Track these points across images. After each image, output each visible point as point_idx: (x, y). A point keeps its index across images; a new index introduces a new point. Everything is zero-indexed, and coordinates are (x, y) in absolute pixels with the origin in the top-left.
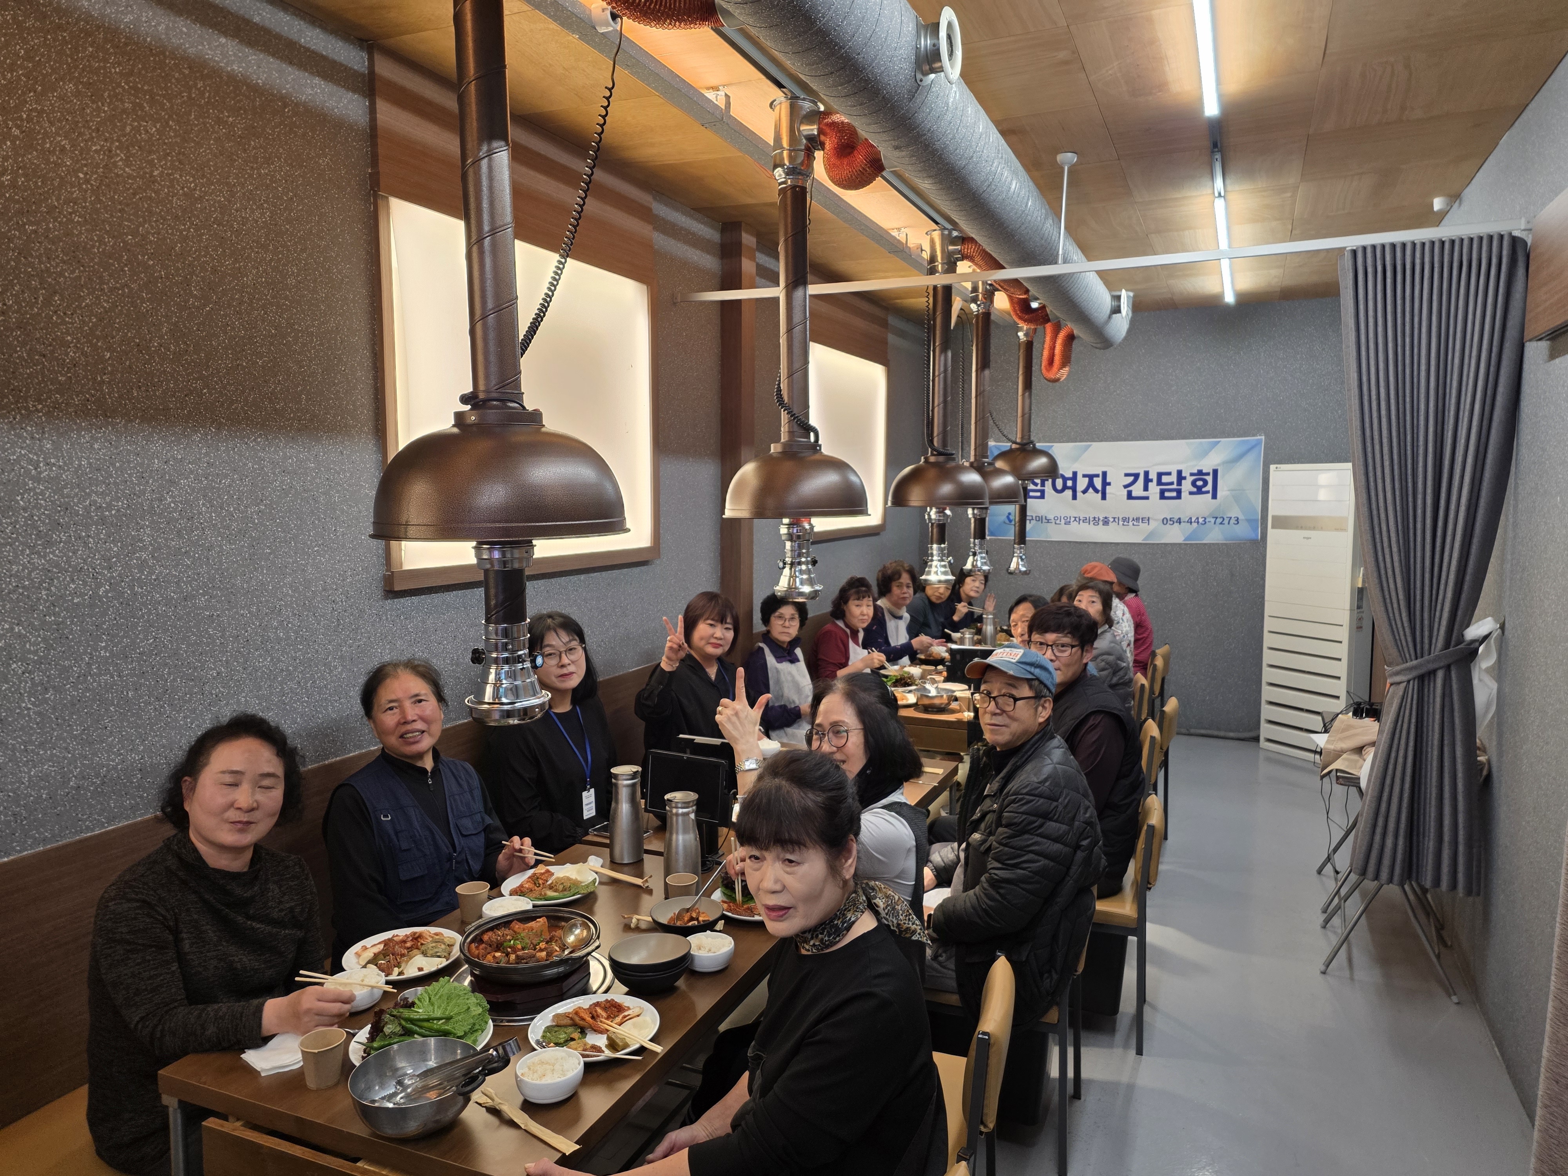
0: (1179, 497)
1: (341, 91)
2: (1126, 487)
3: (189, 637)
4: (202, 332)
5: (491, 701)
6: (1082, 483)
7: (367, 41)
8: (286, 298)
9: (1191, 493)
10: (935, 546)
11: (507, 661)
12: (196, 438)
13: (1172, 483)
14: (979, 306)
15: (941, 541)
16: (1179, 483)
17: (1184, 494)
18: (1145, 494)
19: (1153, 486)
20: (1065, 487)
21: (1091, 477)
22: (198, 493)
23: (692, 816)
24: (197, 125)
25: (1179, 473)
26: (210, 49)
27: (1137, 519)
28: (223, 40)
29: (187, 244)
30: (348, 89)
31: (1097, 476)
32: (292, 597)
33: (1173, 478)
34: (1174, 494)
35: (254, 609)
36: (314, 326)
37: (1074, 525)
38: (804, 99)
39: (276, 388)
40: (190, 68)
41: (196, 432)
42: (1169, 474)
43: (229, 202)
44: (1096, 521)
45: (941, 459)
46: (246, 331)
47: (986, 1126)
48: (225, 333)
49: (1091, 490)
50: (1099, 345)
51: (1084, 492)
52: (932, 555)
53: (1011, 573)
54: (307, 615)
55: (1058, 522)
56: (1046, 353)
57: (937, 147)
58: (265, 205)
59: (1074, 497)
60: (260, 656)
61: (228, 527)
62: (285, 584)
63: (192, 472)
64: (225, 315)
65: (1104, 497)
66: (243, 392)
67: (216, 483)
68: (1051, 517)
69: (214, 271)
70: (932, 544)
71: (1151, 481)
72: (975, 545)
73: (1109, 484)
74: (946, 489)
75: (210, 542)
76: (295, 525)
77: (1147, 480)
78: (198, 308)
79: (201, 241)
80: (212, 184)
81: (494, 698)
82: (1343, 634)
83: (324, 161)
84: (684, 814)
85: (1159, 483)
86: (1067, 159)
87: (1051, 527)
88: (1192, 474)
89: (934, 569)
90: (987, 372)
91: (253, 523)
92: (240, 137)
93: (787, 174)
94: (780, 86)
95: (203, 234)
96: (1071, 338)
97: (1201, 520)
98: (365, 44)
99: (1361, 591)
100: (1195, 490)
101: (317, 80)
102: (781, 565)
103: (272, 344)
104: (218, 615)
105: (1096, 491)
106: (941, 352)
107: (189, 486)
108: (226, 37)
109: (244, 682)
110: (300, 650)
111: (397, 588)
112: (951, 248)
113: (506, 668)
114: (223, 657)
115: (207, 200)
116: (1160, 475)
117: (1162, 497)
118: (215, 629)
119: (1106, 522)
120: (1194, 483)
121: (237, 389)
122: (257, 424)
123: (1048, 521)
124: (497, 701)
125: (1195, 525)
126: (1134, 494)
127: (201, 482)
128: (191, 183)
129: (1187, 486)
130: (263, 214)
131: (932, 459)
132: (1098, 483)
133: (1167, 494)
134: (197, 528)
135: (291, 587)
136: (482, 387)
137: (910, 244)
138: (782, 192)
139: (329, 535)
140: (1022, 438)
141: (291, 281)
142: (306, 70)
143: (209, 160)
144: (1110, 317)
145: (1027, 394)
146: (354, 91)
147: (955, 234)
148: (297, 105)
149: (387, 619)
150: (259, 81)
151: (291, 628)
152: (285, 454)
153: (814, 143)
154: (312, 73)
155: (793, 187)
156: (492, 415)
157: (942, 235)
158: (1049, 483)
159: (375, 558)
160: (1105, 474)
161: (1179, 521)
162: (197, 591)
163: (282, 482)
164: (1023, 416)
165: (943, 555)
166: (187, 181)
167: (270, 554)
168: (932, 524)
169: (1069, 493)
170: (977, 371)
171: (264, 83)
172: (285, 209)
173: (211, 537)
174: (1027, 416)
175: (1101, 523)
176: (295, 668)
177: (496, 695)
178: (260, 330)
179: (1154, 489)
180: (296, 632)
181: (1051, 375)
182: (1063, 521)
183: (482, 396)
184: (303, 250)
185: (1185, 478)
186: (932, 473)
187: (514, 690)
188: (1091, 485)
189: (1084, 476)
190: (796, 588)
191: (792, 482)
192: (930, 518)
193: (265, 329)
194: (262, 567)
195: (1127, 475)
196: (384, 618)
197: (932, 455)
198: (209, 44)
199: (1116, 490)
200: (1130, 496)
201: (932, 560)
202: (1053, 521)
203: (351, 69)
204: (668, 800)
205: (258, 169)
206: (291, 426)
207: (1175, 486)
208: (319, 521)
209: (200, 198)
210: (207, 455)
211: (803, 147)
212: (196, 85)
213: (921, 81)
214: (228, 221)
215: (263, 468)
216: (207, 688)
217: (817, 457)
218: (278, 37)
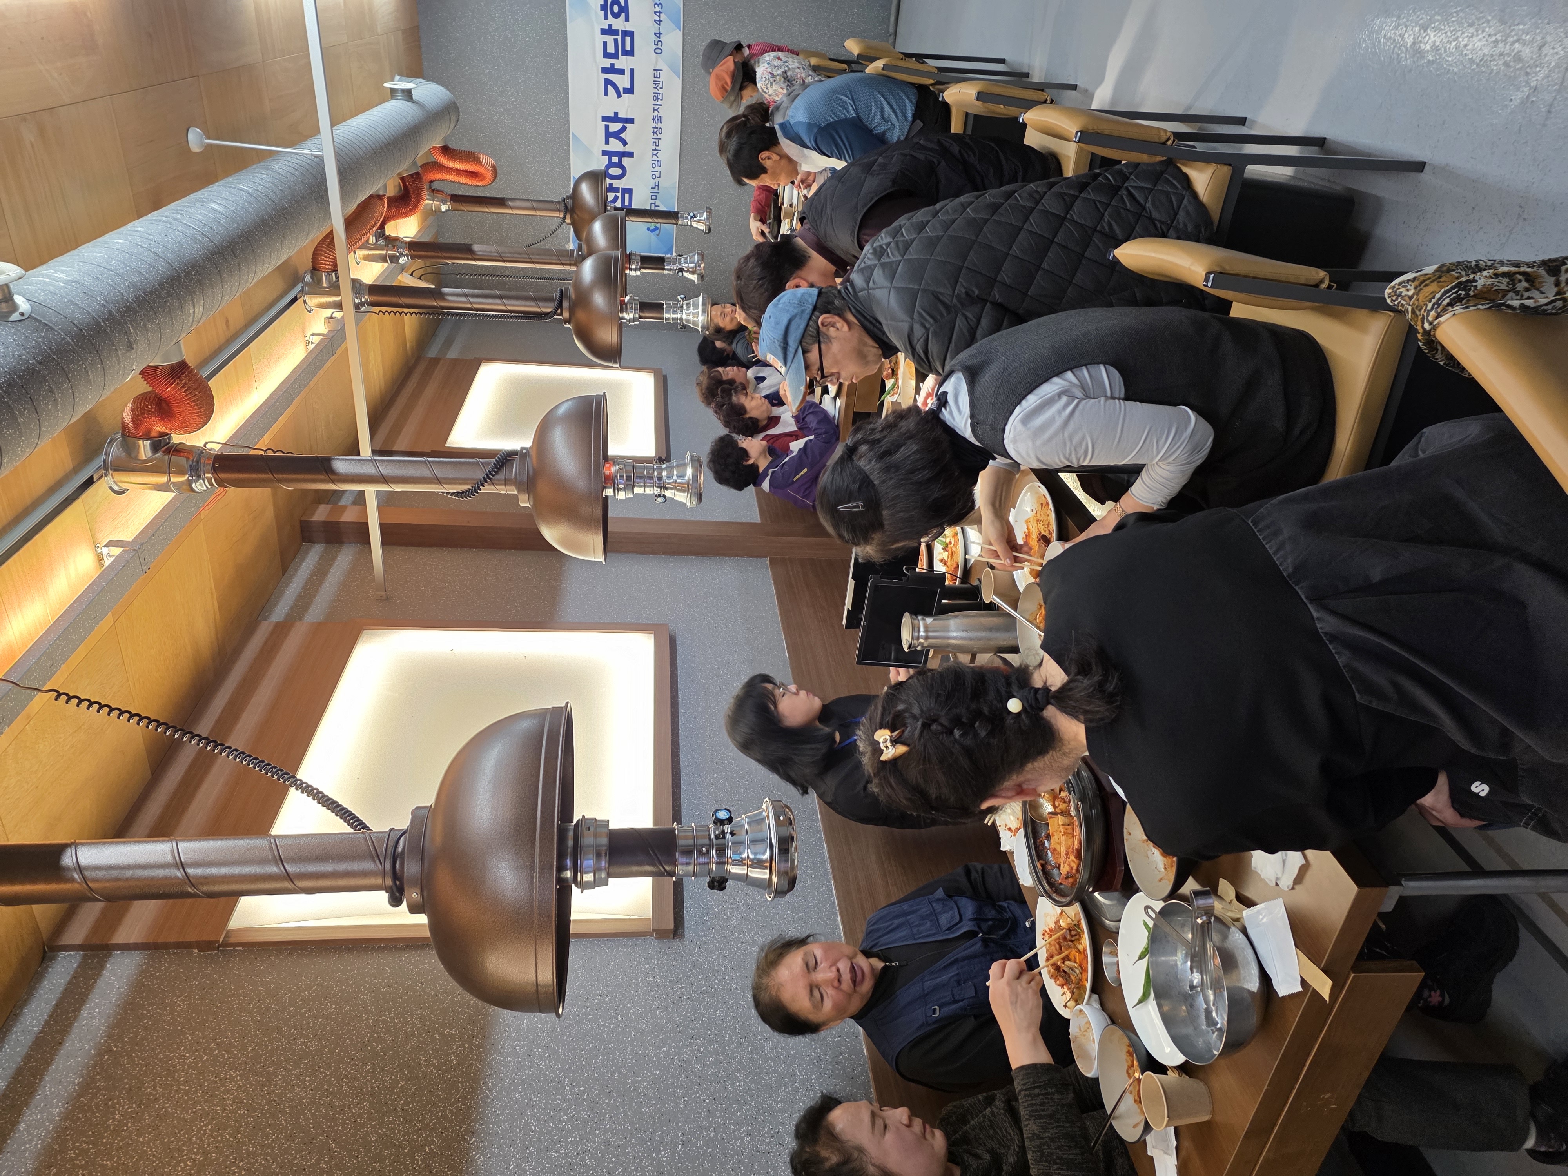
0: (631, 34)
1: (101, 983)
2: (619, 96)
6: (615, 145)
7: (45, 952)
9: (627, 20)
10: (666, 316)
11: (721, 851)
13: (616, 41)
14: (401, 255)
15: (659, 308)
16: (616, 32)
17: (628, 27)
18: (627, 73)
19: (619, 63)
20: (620, 165)
21: (609, 135)
23: (929, 620)
24: (119, 1158)
25: (604, 32)
26: (31, 1141)
27: (655, 83)
28: (22, 1126)
30: (99, 975)
31: (607, 127)
33: (610, 39)
34: (628, 39)
37: (661, 156)
38: (107, 454)
40: (50, 1167)
42: (605, 44)
44: (657, 131)
45: (565, 304)
47: (1321, 282)
49: (622, 135)
50: (454, 118)
51: (625, 143)
52: (675, 319)
53: (710, 230)
55: (657, 174)
56: (464, 180)
59: (630, 155)
65: (631, 121)
68: (652, 183)
70: (662, 318)
71: (612, 65)
72: (671, 269)
73: (616, 114)
74: (599, 299)
77: (612, 70)
81: (766, 868)
83: (179, 1005)
85: (615, 56)
86: (195, 139)
87: (663, 183)
88: (606, 18)
89: (691, 318)
90: (476, 248)
92: (139, 1106)
93: (199, 477)
94: (89, 482)
96: (446, 150)
97: (658, 9)
98: (49, 954)
100: (623, 14)
101: (84, 1013)
102: (660, 500)
105: (624, 129)
106: (445, 300)
108: (18, 1122)
111: (671, 926)
112: (325, 285)
113: (729, 852)
116: (606, 55)
117: (630, 53)
119: (659, 120)
120: (616, 16)
123: (657, 185)
124: (768, 864)
125: (663, 17)
126: (628, 86)
129: (619, 24)
131: (566, 315)
132: (615, 127)
133: (628, 48)
136: (379, 881)
137: (325, 331)
138: (220, 483)
140: (559, 211)
142: (70, 1025)
144: (416, 103)
145: (510, 203)
146: (102, 967)
147: (308, 278)
148: (110, 1036)
149: (705, 936)
150: (76, 1081)
152: (509, 1055)
153: (160, 444)
154: (75, 1018)
156: (411, 869)
157: (309, 293)
158: (616, 184)
159: (637, 950)
160: (605, 119)
161: (658, 34)
163: (541, 1058)
164: (534, 209)
165: (675, 306)
167: (620, 1073)
168: (640, 317)
169: (626, 161)
170: (475, 260)
171: (81, 1076)
174: (535, 205)
175: (659, 125)
177: (760, 865)
179: (622, 62)
181: (489, 175)
182: (657, 169)
183: (389, 882)
185: (610, 26)
186: (581, 315)
187: (755, 843)
188: (617, 135)
189: (607, 142)
190: (688, 483)
191: (560, 484)
192: (634, 320)
195: (606, 94)
196: (704, 939)
197: (561, 314)
198: (25, 1143)
199: (624, 106)
200: (630, 91)
201: (681, 319)
202: (657, 179)
203: (76, 972)
204: (909, 648)
207: (619, 38)
211: (166, 457)
212: (72, 1160)
213: (22, 314)
217: (533, 454)
218: (28, 1058)
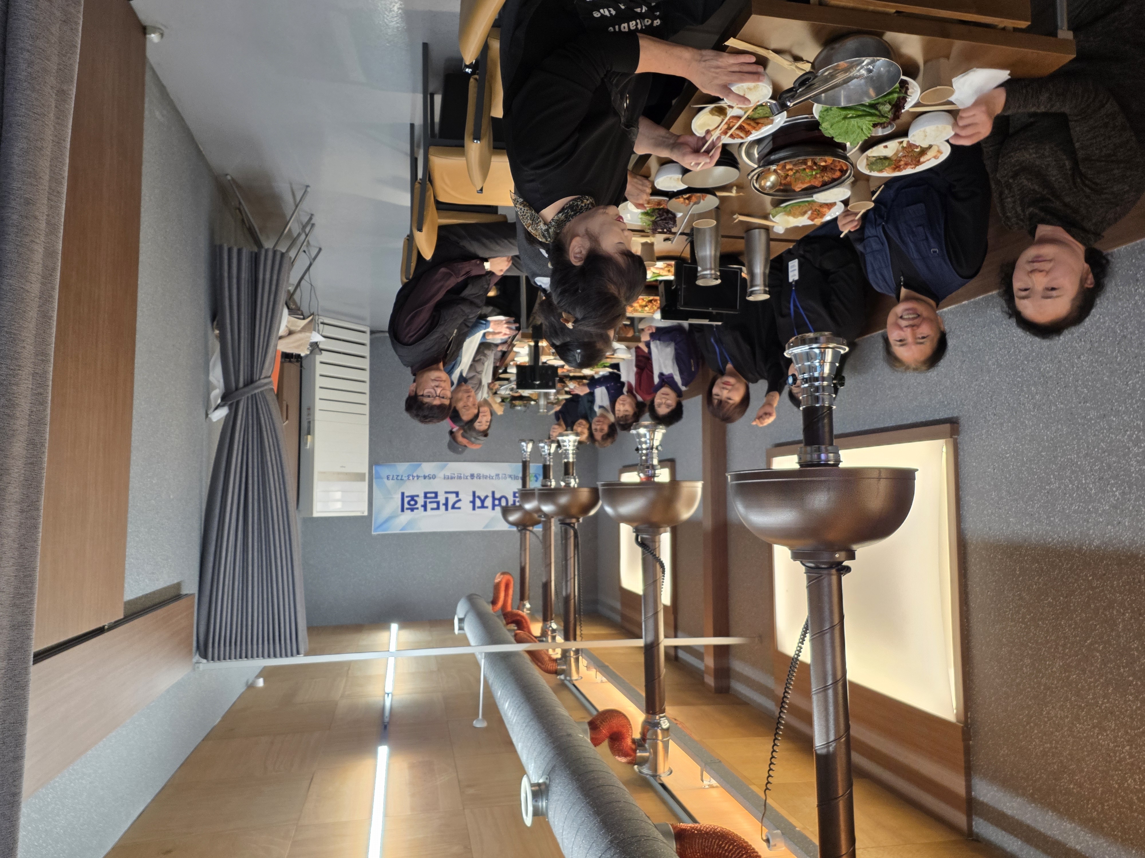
0: (426, 494)
1: (991, 803)
2: (460, 500)
3: (1102, 386)
4: (1093, 624)
5: (827, 350)
6: (488, 502)
7: (973, 840)
8: (1031, 648)
9: (418, 496)
10: (571, 460)
11: (817, 379)
12: (1096, 543)
13: (430, 502)
14: (551, 626)
15: (567, 464)
16: (425, 503)
17: (422, 495)
18: (449, 495)
19: (442, 501)
20: (500, 500)
21: (483, 507)
22: (1095, 499)
23: (699, 269)
24: (1097, 783)
25: (425, 510)
26: (1087, 841)
27: (452, 478)
28: (1078, 847)
29: (1104, 691)
30: (987, 805)
31: (479, 508)
32: (1025, 418)
33: (429, 506)
34: (429, 495)
35: (1053, 408)
36: (1011, 626)
37: (493, 474)
38: (647, 774)
39: (1038, 579)
40: (1102, 828)
41: (1097, 547)
42: (432, 509)
43: (1073, 724)
44: (479, 477)
45: (568, 521)
46: (1060, 624)
47: (476, 79)
48: (1076, 623)
49: (483, 498)
50: (475, 597)
51: (487, 497)
52: (573, 454)
53: (531, 440)
54: (1014, 404)
55: (504, 476)
56: (511, 592)
57: (545, 734)
58: (1046, 719)
59: (493, 493)
60: (1048, 372)
61: (1073, 472)
62: (1031, 428)
63: (1101, 515)
64: (1075, 636)
65: (474, 493)
66: (1063, 576)
67: (1082, 507)
68: (509, 479)
69: (1084, 671)
70: (574, 462)
71: (444, 504)
72: (550, 461)
73: (471, 502)
74: (563, 500)
75: (1086, 460)
76: (1023, 473)
77: (446, 504)
78: (1096, 643)
79: (1094, 694)
80: (1085, 738)
81: (825, 352)
82: (319, 405)
83: (1004, 751)
84: (706, 270)
85: (438, 503)
86: (480, 723)
87: (509, 472)
88: (417, 509)
89: (571, 444)
90: (544, 580)
91: (1054, 475)
92: (1066, 773)
93: (659, 723)
94: (663, 786)
95: (1092, 699)
96: (494, 602)
97: (411, 478)
98: (974, 838)
99: (309, 433)
100: (415, 498)
101: (1009, 812)
102: (660, 448)
103: (1042, 614)
104: (1080, 403)
105: (479, 497)
106: (570, 594)
107: (1102, 504)
108: (1076, 850)
109: (1060, 351)
110: (1019, 377)
111: (948, 426)
112: (564, 667)
113: (816, 374)
114: (1076, 371)
115: (1089, 725)
116: (438, 508)
117: (436, 494)
118: (1083, 392)
119: (472, 476)
120: (416, 503)
121: (1067, 579)
122: (1052, 552)
123: (510, 476)
124: (822, 350)
125: (415, 474)
126: (454, 495)
127: (1093, 507)
128: (1101, 739)
129: (421, 501)
130: (1048, 713)
131: (574, 520)
132: (478, 503)
133: (433, 495)
134: (1096, 471)
135: (1026, 426)
136: (834, 578)
137: (595, 670)
138: (663, 711)
139: (999, 466)
140: (525, 534)
141: (1027, 661)
142: (1017, 821)
143: (1088, 756)
144: (465, 616)
145: (523, 564)
146: (982, 803)
147: (562, 677)
148: (1023, 795)
149: (957, 402)
150: (1051, 814)
151: (1026, 393)
152: (1031, 529)
153: (640, 744)
154: (1013, 818)
155: (654, 713)
156: (825, 557)
157: (570, 676)
158: (511, 502)
159: (966, 448)
160: (474, 509)
161: (425, 477)
162: (1096, 422)
163: (1033, 507)
164: (525, 550)
165: (565, 454)
166: (1104, 741)
167: (1042, 451)
168: (573, 475)
169: (497, 496)
170: (551, 581)
171: (1048, 812)
172: (1032, 717)
173: (1085, 464)
174: (523, 549)
175: (475, 475)
176: (1022, 363)
177: (823, 354)
178: (1050, 624)
179: (441, 499)
180: (1022, 391)
181: (507, 577)
182: (500, 476)
183: (834, 571)
184: (1019, 684)
185: (422, 506)
186: (574, 511)
187: (810, 358)
188: (483, 502)
189: (487, 507)
190: (649, 431)
191: (652, 506)
192: (575, 479)
193: (1047, 625)
194: (1047, 441)
195: (459, 508)
196: (959, 402)
197: (574, 524)
198: (1088, 845)
199: (466, 498)
200: (457, 494)
201: (573, 450)
202: (507, 476)
203: (985, 820)
204: (717, 279)
205: (1051, 748)
206: (1027, 550)
207: (428, 500)
208: (1006, 477)
209: (1094, 727)
210: (1089, 529)
211: (648, 741)
212: (1098, 814)
213: (547, 779)
214: (1074, 708)
215: (1047, 518)
216: (1088, 346)
217: (635, 524)
218: (1037, 847)
